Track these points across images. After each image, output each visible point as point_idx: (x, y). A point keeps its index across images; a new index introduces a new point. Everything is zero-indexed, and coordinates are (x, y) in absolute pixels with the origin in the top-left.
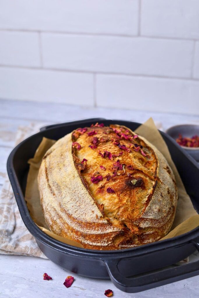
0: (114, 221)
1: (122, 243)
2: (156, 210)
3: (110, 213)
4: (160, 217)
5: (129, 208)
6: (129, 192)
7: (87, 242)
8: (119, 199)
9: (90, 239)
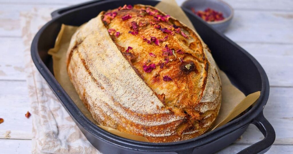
0: (175, 109)
1: (185, 131)
2: (211, 93)
3: (169, 102)
4: (215, 99)
5: (188, 94)
6: (186, 78)
7: (149, 135)
8: (178, 86)
9: (152, 131)
